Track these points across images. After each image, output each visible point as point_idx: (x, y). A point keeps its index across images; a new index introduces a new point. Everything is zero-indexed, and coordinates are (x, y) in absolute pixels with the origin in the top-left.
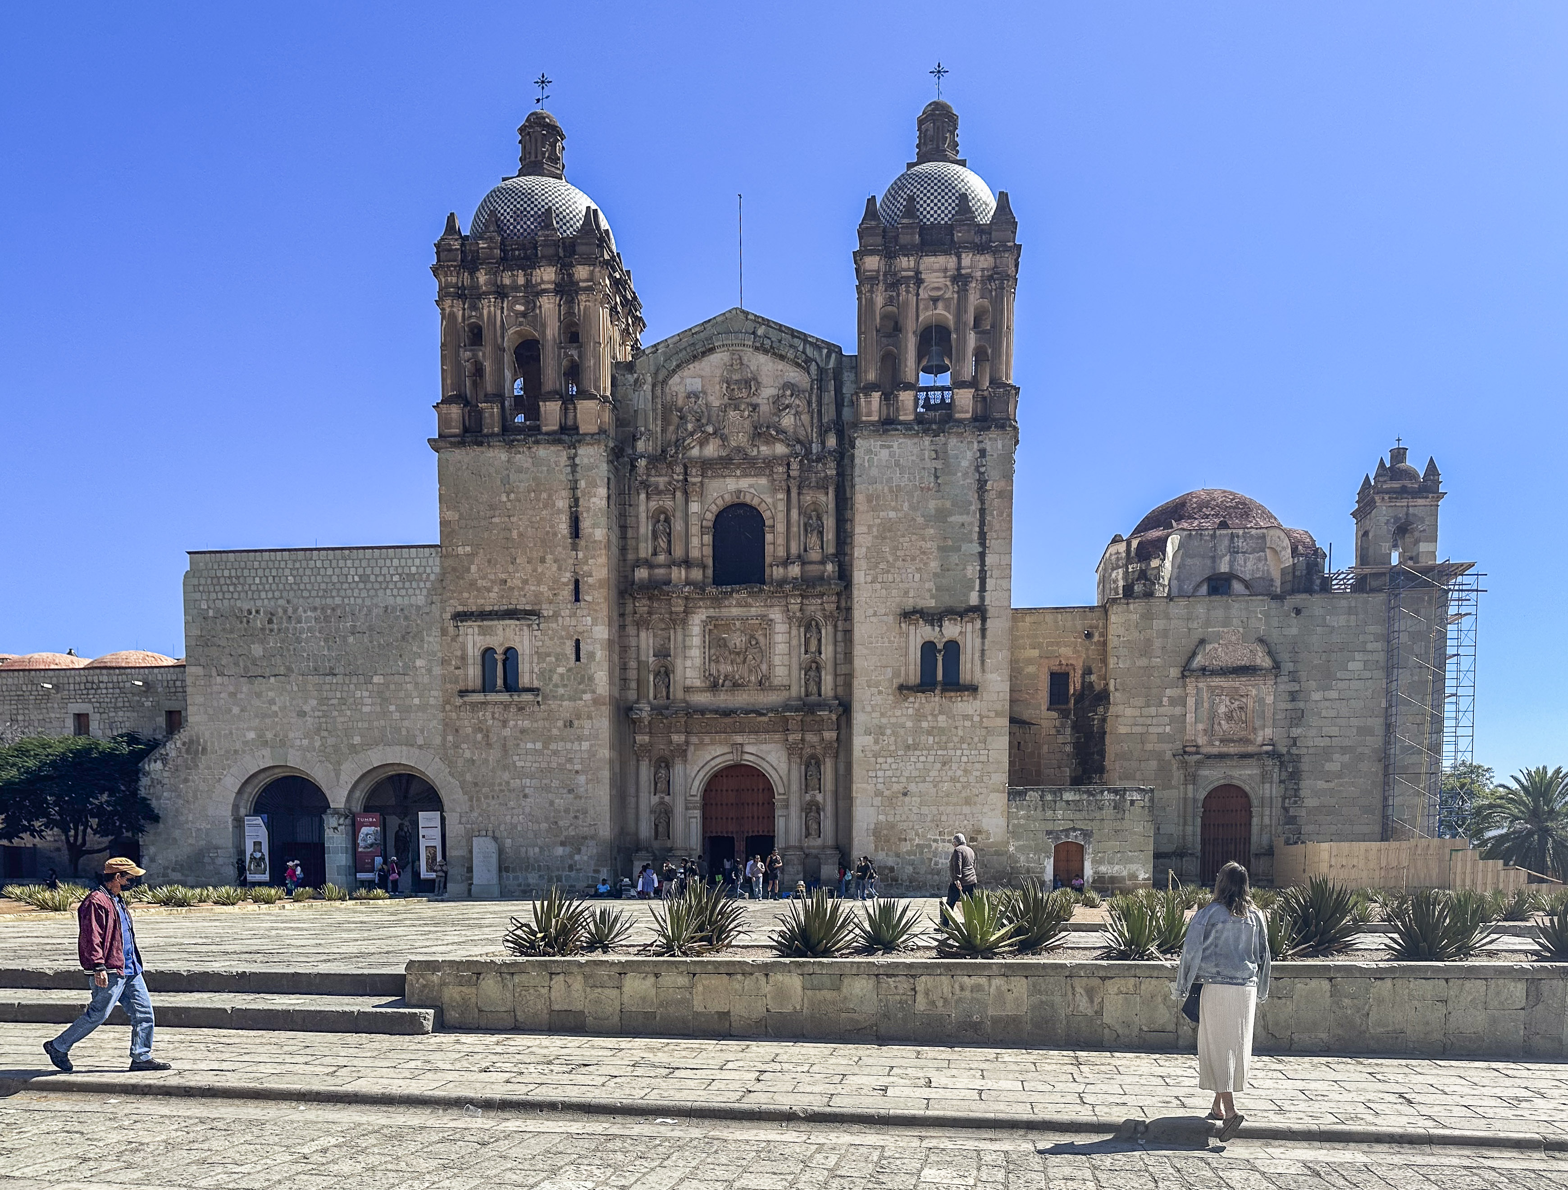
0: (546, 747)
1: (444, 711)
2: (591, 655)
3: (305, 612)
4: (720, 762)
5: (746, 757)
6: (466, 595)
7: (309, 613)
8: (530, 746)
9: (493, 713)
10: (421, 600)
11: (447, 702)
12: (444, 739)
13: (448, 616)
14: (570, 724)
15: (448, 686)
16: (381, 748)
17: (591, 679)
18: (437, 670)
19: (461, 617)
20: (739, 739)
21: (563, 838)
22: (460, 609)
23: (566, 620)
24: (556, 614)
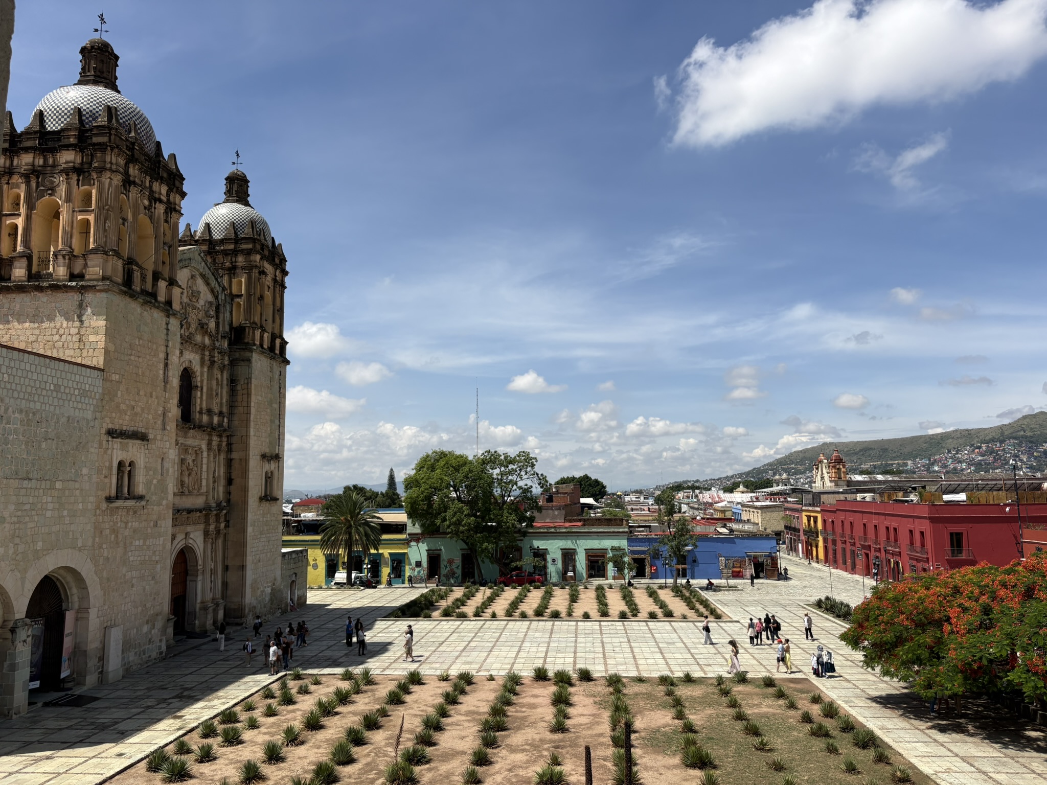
0: (144, 544)
1: (95, 515)
2: (168, 470)
3: (13, 412)
5: (191, 541)
6: (114, 415)
7: (17, 415)
8: (137, 543)
9: (121, 516)
10: (89, 415)
11: (98, 507)
12: (94, 540)
13: (103, 431)
14: (156, 525)
15: (100, 493)
16: (55, 551)
17: (167, 488)
18: (95, 479)
19: (110, 433)
20: (189, 529)
21: (147, 618)
22: (110, 426)
23: (158, 443)
24: (155, 439)
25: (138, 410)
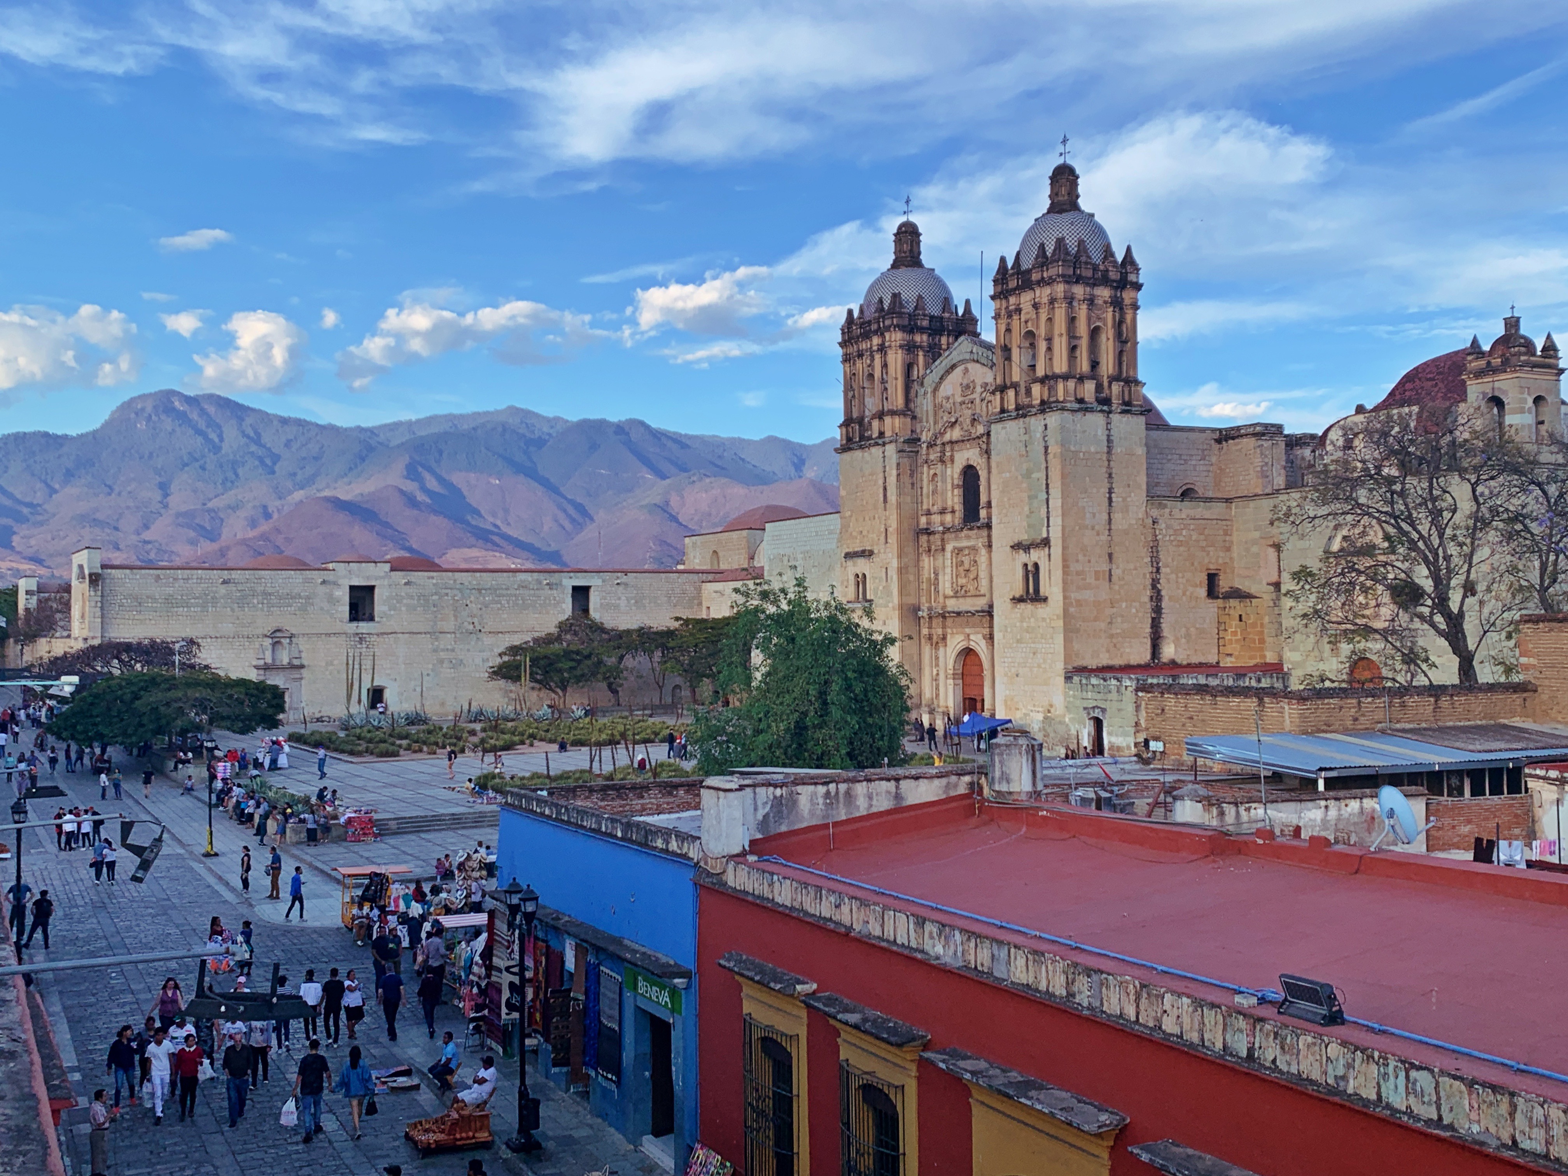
2: (891, 578)
4: (960, 647)
5: (972, 643)
6: (848, 542)
7: (800, 555)
10: (834, 546)
13: (843, 555)
14: (885, 623)
15: (843, 598)
17: (891, 593)
18: (840, 589)
19: (848, 556)
20: (967, 630)
22: (847, 551)
23: (882, 556)
24: (879, 552)
25: (865, 533)
